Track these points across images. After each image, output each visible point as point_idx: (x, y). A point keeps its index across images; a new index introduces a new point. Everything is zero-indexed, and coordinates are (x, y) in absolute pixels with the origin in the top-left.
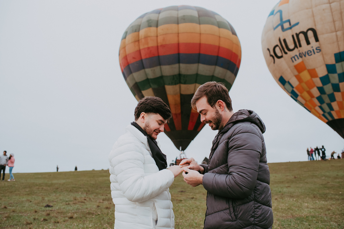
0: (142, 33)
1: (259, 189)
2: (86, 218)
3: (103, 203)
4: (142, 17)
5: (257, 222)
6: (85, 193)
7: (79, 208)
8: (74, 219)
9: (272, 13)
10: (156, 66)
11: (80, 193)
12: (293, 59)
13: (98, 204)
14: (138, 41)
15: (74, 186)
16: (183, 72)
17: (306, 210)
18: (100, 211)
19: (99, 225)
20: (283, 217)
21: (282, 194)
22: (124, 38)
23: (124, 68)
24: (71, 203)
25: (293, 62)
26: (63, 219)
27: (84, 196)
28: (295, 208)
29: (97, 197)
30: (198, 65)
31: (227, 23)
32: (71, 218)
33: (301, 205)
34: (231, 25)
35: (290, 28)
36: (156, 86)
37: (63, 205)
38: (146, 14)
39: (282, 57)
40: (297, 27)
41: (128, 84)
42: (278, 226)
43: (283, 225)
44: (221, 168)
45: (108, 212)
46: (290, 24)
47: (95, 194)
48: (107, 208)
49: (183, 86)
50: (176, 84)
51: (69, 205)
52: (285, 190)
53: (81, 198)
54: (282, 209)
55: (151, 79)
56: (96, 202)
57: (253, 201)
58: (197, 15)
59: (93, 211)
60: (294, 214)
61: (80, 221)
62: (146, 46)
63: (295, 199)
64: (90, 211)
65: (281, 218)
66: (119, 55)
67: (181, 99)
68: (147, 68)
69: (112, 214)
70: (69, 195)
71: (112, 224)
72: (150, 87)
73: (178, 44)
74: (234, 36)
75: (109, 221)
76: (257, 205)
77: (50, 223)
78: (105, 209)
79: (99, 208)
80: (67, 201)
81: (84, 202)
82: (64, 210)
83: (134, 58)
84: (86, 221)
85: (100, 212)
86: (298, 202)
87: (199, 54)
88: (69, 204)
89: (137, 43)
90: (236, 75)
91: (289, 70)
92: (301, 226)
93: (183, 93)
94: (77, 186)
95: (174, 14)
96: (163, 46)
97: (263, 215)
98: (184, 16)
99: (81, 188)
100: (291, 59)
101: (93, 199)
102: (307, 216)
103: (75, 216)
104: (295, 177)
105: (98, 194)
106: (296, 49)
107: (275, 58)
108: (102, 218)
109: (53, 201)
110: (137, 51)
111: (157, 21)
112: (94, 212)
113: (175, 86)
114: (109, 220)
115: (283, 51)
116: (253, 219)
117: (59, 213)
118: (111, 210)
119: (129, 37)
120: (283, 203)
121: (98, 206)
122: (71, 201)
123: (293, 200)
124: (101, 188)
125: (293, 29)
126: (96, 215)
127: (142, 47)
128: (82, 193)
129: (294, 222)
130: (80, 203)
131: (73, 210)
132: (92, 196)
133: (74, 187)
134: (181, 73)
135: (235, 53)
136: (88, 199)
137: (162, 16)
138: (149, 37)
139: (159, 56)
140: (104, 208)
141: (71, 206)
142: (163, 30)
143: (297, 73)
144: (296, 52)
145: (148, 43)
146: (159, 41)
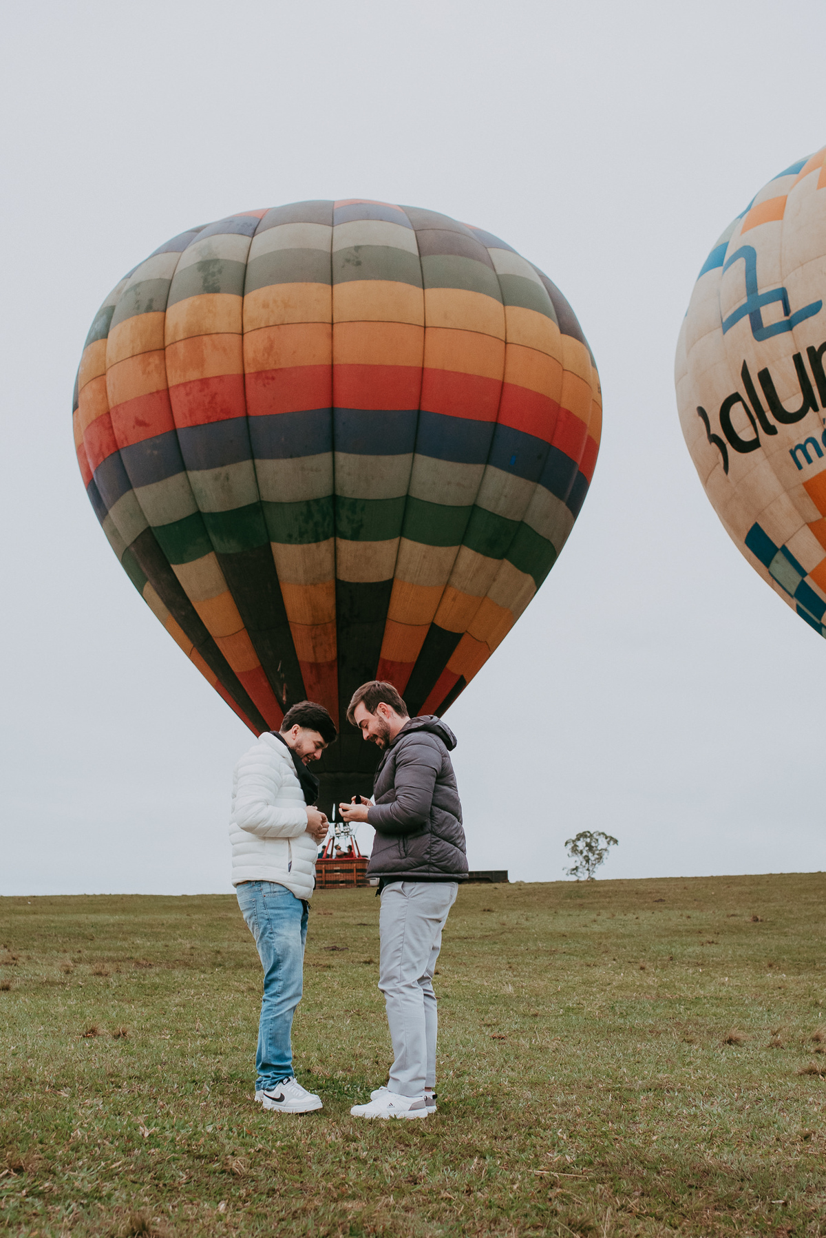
0: (178, 316)
1: (437, 818)
4: (177, 246)
5: (434, 861)
9: (717, 259)
10: (236, 459)
12: (799, 453)
14: (162, 350)
16: (350, 488)
22: (101, 333)
23: (97, 467)
25: (799, 466)
30: (413, 462)
35: (789, 326)
36: (232, 547)
38: (198, 230)
39: (754, 444)
40: (812, 321)
41: (113, 535)
44: (389, 794)
46: (787, 310)
49: (347, 547)
50: (317, 538)
55: (213, 515)
57: (430, 834)
58: (411, 246)
62: (194, 375)
66: (76, 407)
67: (339, 603)
68: (198, 467)
72: (212, 549)
73: (332, 370)
74: (569, 340)
76: (435, 840)
83: (140, 423)
87: (419, 414)
89: (155, 360)
90: (575, 505)
91: (785, 501)
93: (345, 576)
95: (316, 237)
96: (266, 376)
97: (443, 853)
98: (357, 248)
106: (811, 413)
107: (731, 452)
111: (245, 268)
113: (313, 547)
115: (758, 423)
116: (428, 856)
119: (123, 334)
125: (798, 328)
127: (175, 379)
134: (338, 493)
137: (264, 244)
138: (209, 334)
139: (247, 418)
142: (265, 306)
143: (815, 515)
144: (810, 426)
145: (201, 363)
146: (249, 354)
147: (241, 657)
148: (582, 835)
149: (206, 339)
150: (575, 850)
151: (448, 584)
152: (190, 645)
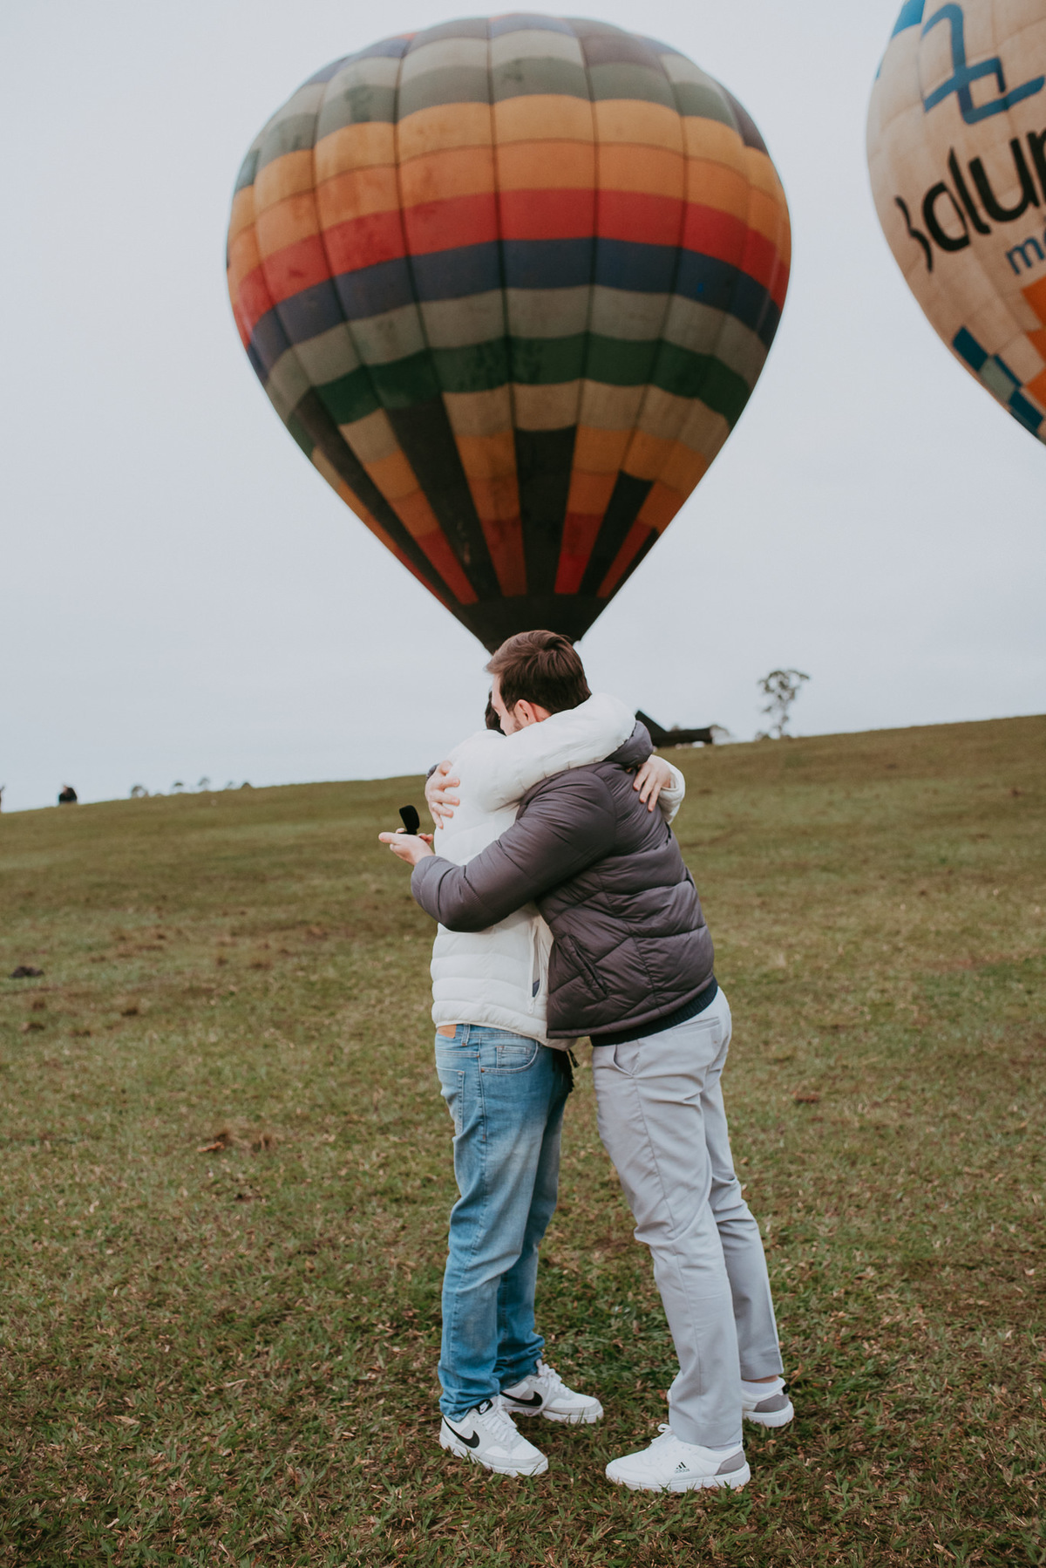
0: (328, 151)
2: (189, 1009)
3: (234, 945)
4: (323, 77)
6: (152, 909)
7: (146, 971)
8: (143, 1016)
9: (914, 16)
10: (400, 303)
11: (131, 910)
12: (1017, 257)
13: (215, 952)
14: (312, 191)
15: (94, 879)
16: (524, 327)
17: (1031, 932)
18: (233, 979)
19: (242, 1032)
20: (936, 965)
21: (950, 872)
22: (248, 181)
23: (255, 327)
24: (109, 953)
25: (1017, 271)
26: (102, 1018)
27: (150, 919)
28: (988, 927)
29: (203, 923)
30: (591, 294)
31: (718, 91)
32: (132, 1013)
33: (1018, 914)
34: (737, 102)
35: (1004, 105)
36: (401, 401)
37: (81, 965)
38: (343, 60)
39: (963, 243)
40: (1033, 102)
41: (277, 400)
42: (912, 1003)
43: (931, 998)
45: (266, 982)
46: (1002, 85)
47: (192, 911)
48: (258, 966)
49: (525, 393)
50: (491, 384)
51: (105, 964)
52: (966, 850)
53: (142, 929)
54: (938, 933)
55: (379, 368)
56: (205, 942)
58: (577, 58)
59: (205, 981)
60: (982, 951)
61: (168, 1022)
62: (348, 215)
63: (996, 892)
64: (195, 984)
65: (929, 972)
66: (228, 265)
67: (519, 455)
68: (360, 316)
69: (282, 988)
70: (89, 921)
71: (290, 1027)
72: (377, 403)
73: (496, 198)
74: (752, 153)
75: (276, 1018)
77: (55, 1036)
78: (250, 971)
79: (227, 967)
80: (90, 949)
81: (160, 948)
82: (93, 983)
83: (295, 274)
84: (190, 1023)
85: (236, 984)
86: (1008, 900)
87: (594, 241)
88: (103, 959)
89: (306, 203)
90: (767, 334)
91: (999, 307)
92: (998, 998)
93: (525, 424)
94: (107, 878)
95: (472, 53)
96: (426, 210)
98: (518, 62)
99: (125, 887)
100: (1010, 256)
101: (193, 930)
102: (1030, 956)
103: (145, 1004)
104: (1015, 793)
105: (204, 908)
106: (1031, 210)
107: (936, 250)
108: (248, 1007)
109: (35, 951)
110: (310, 239)
111: (396, 93)
112: (213, 986)
113: (487, 394)
114: (275, 1012)
115: (968, 220)
117: (76, 995)
118: (273, 973)
119: (269, 176)
120: (947, 908)
121: (221, 962)
122: (107, 946)
123: (990, 895)
124: (209, 880)
125: (1016, 109)
126: (223, 998)
127: (328, 222)
128: (138, 910)
129: (975, 982)
130: (145, 953)
131: (128, 982)
132: (182, 921)
133: (99, 885)
134: (513, 333)
135: (757, 236)
136: (170, 934)
137: (416, 65)
138: (361, 168)
139: (408, 258)
140: (247, 968)
141: (115, 967)
142: (421, 132)
143: (1034, 323)
144: (1029, 225)
145: (354, 201)
146: (407, 186)
147: (419, 519)
148: (775, 674)
149: (359, 175)
150: (768, 689)
151: (634, 430)
152: (364, 510)
